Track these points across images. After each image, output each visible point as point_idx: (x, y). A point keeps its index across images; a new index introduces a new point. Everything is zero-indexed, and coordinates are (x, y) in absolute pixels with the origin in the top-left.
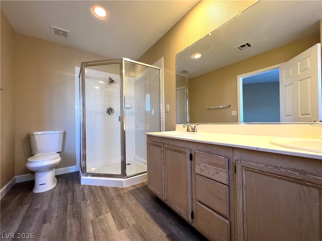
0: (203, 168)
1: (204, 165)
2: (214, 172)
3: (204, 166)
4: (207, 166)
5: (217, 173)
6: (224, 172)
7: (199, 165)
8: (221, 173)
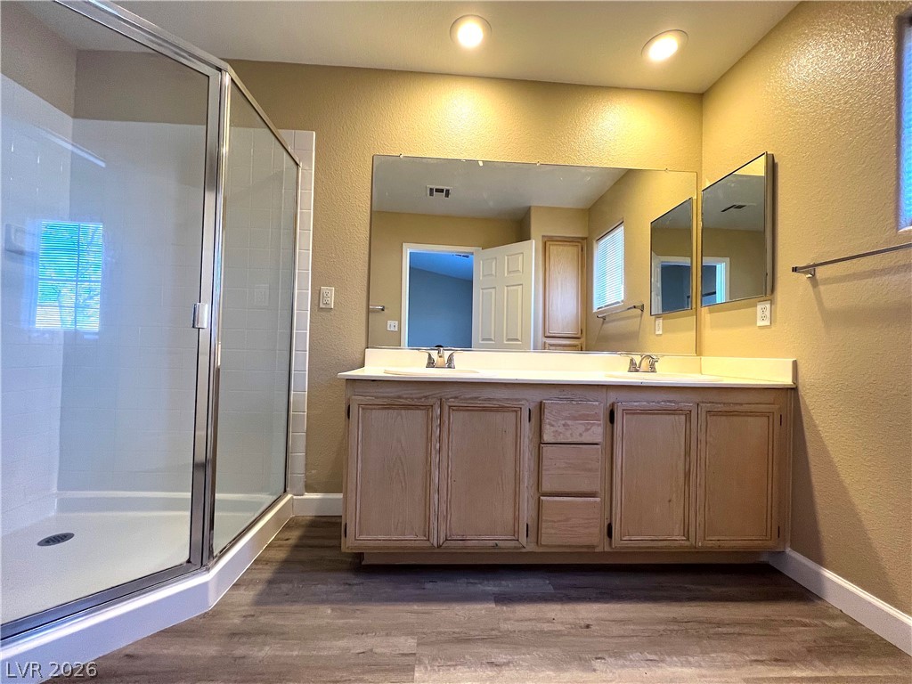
0: (561, 429)
1: (563, 422)
2: (582, 429)
3: (564, 425)
4: (569, 422)
5: (587, 430)
6: (599, 425)
7: (553, 426)
8: (594, 429)
